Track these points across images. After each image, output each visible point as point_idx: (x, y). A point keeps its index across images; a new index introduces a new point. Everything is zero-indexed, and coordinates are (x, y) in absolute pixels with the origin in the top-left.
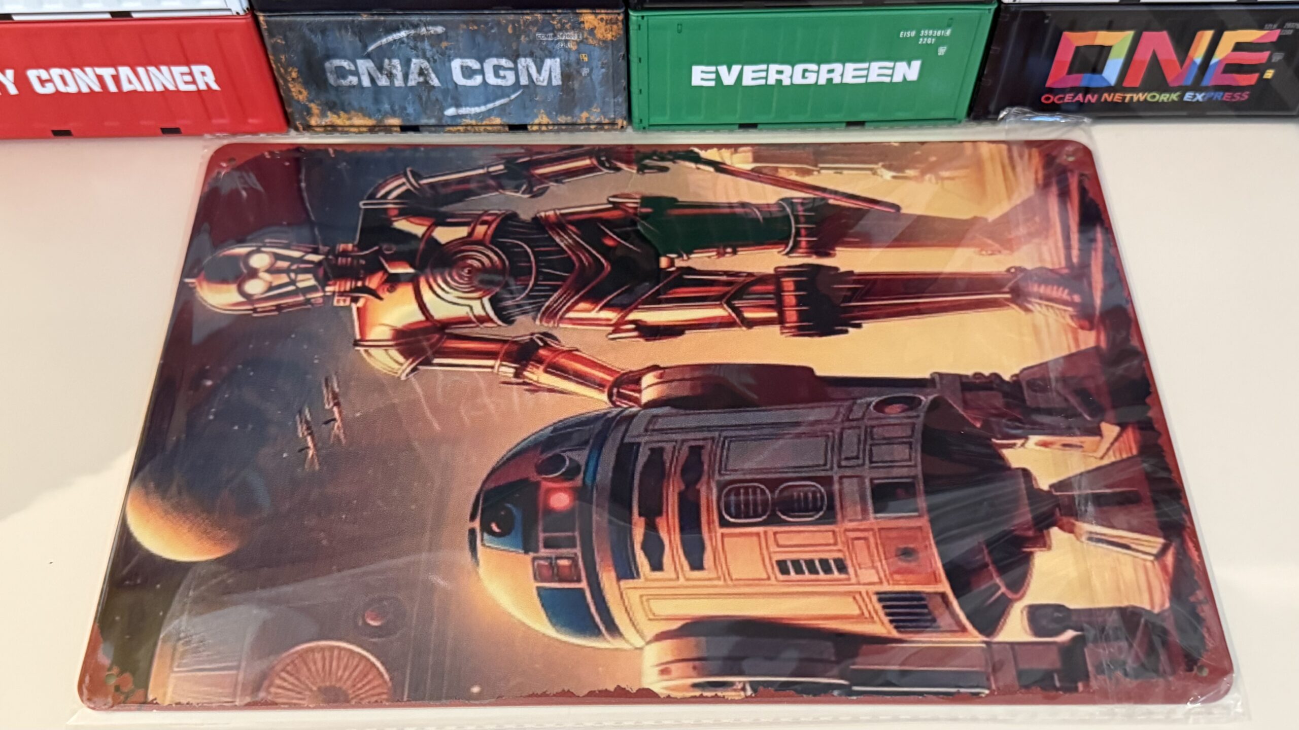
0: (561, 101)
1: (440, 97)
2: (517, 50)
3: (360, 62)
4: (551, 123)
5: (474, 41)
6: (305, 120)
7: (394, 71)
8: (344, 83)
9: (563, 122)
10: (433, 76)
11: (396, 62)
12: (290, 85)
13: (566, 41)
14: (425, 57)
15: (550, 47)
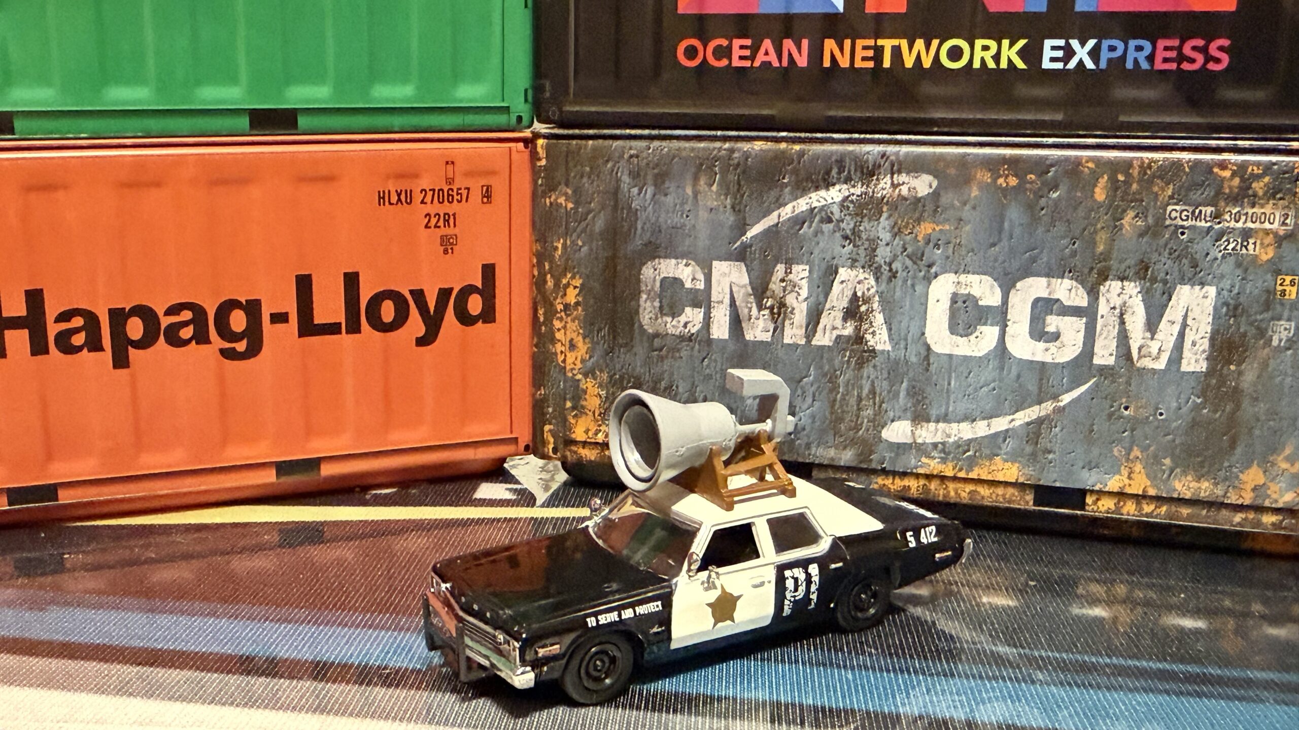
0: (1194, 424)
1: (883, 386)
2: (1106, 256)
3: (720, 267)
4: (1152, 492)
5: (1002, 222)
6: (565, 420)
7: (790, 300)
8: (673, 326)
9: (1188, 495)
10: (879, 319)
11: (800, 272)
12: (557, 324)
13: (1246, 234)
14: (871, 265)
15: (1198, 248)
